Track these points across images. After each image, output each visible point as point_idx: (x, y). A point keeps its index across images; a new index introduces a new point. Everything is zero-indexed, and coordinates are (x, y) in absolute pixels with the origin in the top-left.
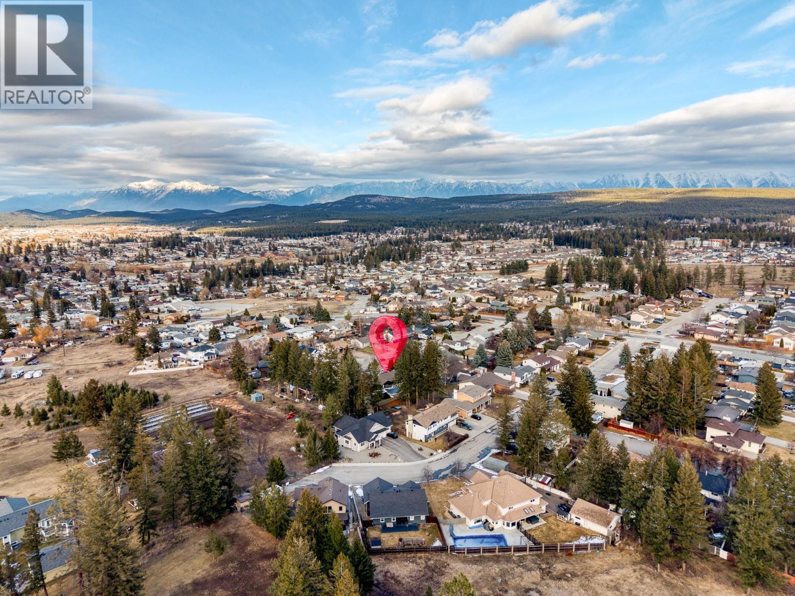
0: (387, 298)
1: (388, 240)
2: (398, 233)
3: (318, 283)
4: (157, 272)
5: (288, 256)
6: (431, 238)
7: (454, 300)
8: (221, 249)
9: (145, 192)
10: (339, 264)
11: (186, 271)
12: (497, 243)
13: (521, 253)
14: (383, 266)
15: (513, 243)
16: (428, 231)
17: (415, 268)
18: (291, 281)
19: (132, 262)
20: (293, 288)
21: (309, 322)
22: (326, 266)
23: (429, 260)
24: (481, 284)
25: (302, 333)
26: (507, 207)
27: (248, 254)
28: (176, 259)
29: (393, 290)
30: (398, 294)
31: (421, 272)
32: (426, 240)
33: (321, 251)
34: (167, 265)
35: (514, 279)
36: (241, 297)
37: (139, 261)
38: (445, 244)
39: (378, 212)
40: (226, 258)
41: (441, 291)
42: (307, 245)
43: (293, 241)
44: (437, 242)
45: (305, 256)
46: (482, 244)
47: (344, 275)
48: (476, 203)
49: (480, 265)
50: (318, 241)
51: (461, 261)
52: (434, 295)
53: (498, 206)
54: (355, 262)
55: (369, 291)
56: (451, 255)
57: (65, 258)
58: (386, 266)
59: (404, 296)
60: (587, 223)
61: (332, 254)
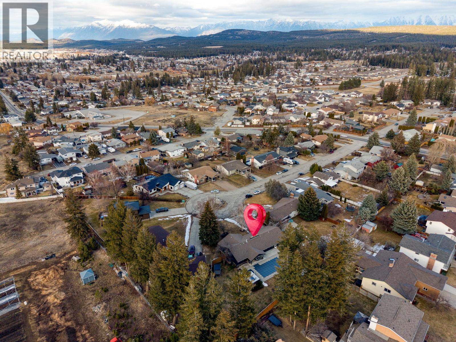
0: (250, 111)
1: (249, 59)
2: (256, 56)
3: (198, 93)
4: (94, 81)
5: (182, 71)
6: (279, 59)
7: (309, 115)
8: (139, 65)
9: (102, 28)
10: (215, 78)
11: (113, 81)
12: (327, 63)
13: (348, 71)
14: (246, 80)
15: (337, 64)
16: (276, 54)
17: (270, 82)
18: (180, 91)
19: (80, 73)
20: (180, 97)
21: (184, 135)
22: (205, 79)
23: (280, 76)
24: (327, 99)
25: (173, 151)
26: (328, 38)
27: (156, 69)
28: (108, 72)
29: (255, 102)
30: (259, 107)
31: (276, 86)
32: (275, 60)
33: (204, 68)
34: (101, 77)
35: (353, 94)
36: (140, 104)
37: (85, 73)
38: (289, 63)
39: (242, 41)
40: (142, 71)
41: (296, 105)
42: (196, 63)
43: (187, 60)
44: (283, 62)
45: (193, 71)
46: (316, 64)
47: (218, 86)
48: (307, 35)
49: (320, 81)
50: (203, 60)
51: (305, 77)
52: (289, 109)
53: (321, 37)
54: (226, 76)
55: (236, 102)
56: (296, 71)
57: (40, 70)
58: (249, 79)
59: (265, 108)
60: (388, 49)
61: (211, 69)
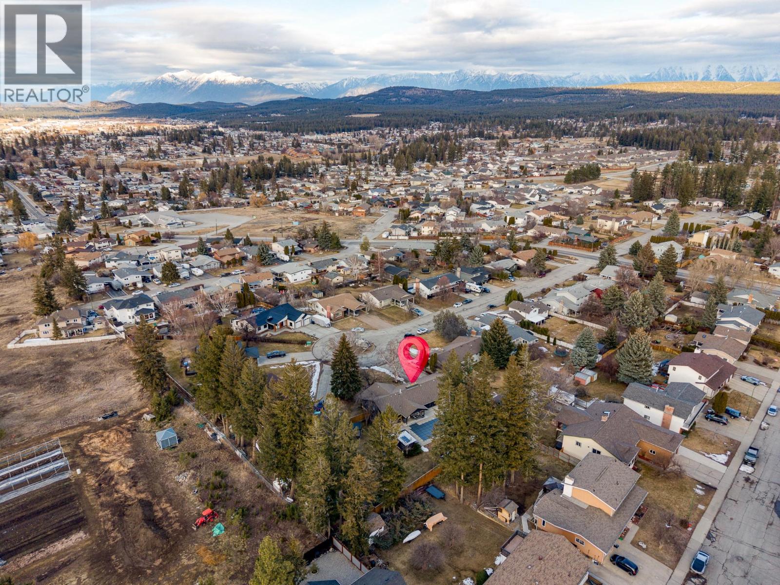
0: (420, 215)
1: (423, 136)
2: (435, 129)
3: (337, 189)
4: (166, 169)
5: (312, 153)
6: (472, 135)
7: (512, 221)
8: (241, 145)
9: (179, 84)
10: (366, 165)
11: (198, 169)
12: (550, 141)
13: (583, 154)
14: (416, 169)
15: (567, 142)
16: (467, 126)
17: (455, 171)
18: (307, 185)
19: (143, 157)
20: (307, 195)
21: (312, 250)
22: (350, 167)
23: (471, 161)
24: (544, 197)
25: (294, 273)
26: (554, 102)
27: (268, 151)
28: (190, 155)
29: (428, 202)
30: (434, 209)
31: (463, 177)
32: (466, 137)
33: (348, 149)
34: (178, 162)
35: (586, 190)
36: (242, 205)
37: (151, 157)
38: (488, 142)
39: (413, 106)
40: (245, 154)
41: (493, 206)
42: (335, 142)
43: (320, 137)
44: (478, 140)
45: (329, 154)
46: (532, 142)
47: (369, 178)
48: (519, 96)
49: (535, 169)
50: (346, 137)
51: (512, 163)
52: (482, 212)
53: (543, 100)
54: (384, 163)
55: (396, 203)
56: (497, 155)
57: (77, 152)
58: (420, 167)
59: (443, 211)
60: (652, 120)
61: (360, 152)
